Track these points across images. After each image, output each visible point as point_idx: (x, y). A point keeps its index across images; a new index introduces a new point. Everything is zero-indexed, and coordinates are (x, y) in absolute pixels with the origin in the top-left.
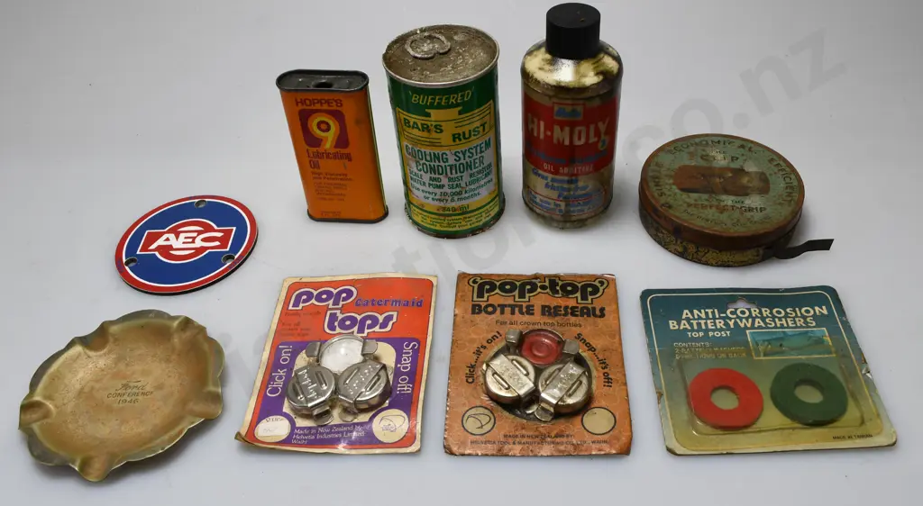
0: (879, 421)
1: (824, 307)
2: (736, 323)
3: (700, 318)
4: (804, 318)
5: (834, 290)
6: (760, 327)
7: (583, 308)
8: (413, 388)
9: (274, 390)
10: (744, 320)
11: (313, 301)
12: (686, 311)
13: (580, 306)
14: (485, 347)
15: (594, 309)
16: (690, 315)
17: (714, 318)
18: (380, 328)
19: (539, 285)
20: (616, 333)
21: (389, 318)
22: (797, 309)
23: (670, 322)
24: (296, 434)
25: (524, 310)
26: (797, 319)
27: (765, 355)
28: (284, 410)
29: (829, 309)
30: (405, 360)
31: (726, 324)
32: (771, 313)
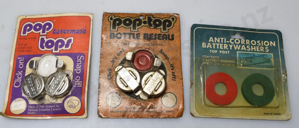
0: (285, 106)
1: (274, 42)
2: (233, 47)
3: (217, 42)
4: (264, 47)
5: (281, 33)
6: (243, 50)
7: (164, 35)
8: (82, 84)
9: (17, 84)
10: (237, 46)
11: (33, 30)
12: (211, 38)
13: (162, 34)
14: (116, 58)
15: (169, 35)
16: (213, 41)
17: (224, 43)
18: (66, 47)
19: (143, 21)
20: (179, 49)
21: (69, 41)
22: (262, 41)
23: (203, 43)
24: (30, 108)
25: (135, 36)
26: (261, 47)
27: (243, 66)
28: (23, 95)
29: (276, 44)
30: (78, 67)
31: (229, 47)
32: (250, 43)
